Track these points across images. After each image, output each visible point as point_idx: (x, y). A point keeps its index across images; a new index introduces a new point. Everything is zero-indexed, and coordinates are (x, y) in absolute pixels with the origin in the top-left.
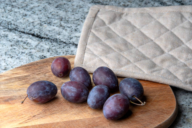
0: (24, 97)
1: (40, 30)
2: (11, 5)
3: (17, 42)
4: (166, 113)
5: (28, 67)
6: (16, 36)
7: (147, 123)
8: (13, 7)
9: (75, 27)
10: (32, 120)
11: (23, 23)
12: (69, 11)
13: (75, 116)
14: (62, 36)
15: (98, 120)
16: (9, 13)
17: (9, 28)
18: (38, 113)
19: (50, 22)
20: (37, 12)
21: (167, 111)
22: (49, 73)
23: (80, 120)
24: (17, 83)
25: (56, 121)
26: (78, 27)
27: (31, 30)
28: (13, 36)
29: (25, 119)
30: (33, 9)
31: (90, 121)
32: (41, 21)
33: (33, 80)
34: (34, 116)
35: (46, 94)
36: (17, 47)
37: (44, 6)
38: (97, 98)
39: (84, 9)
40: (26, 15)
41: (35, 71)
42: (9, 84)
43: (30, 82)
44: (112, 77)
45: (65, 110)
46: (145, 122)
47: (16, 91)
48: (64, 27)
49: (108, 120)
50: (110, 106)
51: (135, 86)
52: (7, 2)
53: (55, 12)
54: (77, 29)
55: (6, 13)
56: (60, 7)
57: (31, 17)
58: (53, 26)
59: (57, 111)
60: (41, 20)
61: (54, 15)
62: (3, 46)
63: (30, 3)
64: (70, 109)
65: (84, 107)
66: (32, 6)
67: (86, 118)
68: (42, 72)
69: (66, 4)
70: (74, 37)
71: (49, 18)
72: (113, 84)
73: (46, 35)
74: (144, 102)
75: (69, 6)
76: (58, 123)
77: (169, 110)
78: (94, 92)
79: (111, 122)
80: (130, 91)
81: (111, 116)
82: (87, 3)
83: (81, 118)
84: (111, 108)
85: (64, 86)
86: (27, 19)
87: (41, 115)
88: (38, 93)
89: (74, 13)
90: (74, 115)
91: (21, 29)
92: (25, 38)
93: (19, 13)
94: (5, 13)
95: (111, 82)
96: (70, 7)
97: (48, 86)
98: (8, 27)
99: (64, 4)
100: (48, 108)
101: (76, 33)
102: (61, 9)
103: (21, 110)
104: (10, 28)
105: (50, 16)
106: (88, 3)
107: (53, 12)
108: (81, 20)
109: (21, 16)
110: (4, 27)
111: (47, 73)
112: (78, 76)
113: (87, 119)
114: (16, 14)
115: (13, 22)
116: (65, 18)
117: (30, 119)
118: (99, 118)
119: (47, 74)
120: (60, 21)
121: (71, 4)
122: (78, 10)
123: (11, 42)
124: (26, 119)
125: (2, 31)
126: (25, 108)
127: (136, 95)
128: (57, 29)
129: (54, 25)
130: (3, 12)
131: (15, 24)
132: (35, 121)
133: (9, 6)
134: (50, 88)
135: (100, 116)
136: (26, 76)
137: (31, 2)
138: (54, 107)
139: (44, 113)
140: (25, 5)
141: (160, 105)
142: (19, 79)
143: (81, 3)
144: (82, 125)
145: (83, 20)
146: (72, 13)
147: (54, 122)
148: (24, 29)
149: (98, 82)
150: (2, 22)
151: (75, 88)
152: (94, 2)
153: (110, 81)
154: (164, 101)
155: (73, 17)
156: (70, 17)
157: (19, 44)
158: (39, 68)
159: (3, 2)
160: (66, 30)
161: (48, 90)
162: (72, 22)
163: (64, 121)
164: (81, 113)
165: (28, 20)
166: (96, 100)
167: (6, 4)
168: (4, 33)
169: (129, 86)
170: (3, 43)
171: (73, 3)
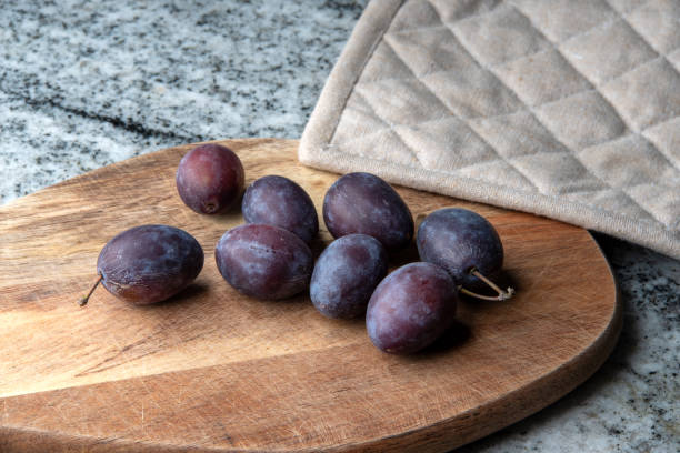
0: (86, 285)
1: (141, 104)
2: (37, 16)
3: (59, 147)
4: (583, 325)
5: (94, 182)
6: (56, 125)
7: (519, 361)
8: (45, 23)
9: (267, 93)
10: (120, 362)
11: (80, 80)
12: (245, 37)
13: (268, 344)
14: (220, 125)
15: (352, 357)
16: (29, 42)
17: (29, 98)
18: (139, 337)
19: (178, 75)
20: (131, 40)
21: (587, 318)
22: (169, 201)
23: (286, 357)
24: (58, 238)
25: (203, 364)
26: (279, 94)
27: (107, 106)
28: (43, 125)
29: (96, 358)
30: (116, 29)
31: (324, 361)
32: (143, 72)
33: (113, 226)
34: (127, 348)
35: (165, 269)
36: (58, 165)
37: (157, 17)
38: (344, 279)
39: (297, 29)
40: (90, 51)
41: (120, 195)
42: (33, 244)
43: (106, 234)
44: (392, 209)
45: (232, 323)
46: (512, 358)
47: (56, 264)
48: (229, 94)
49: (386, 355)
50: (394, 306)
51: (474, 236)
52: (23, 4)
53: (193, 40)
54: (275, 100)
55: (18, 45)
56: (211, 22)
57: (110, 57)
58: (190, 90)
59: (204, 328)
60: (144, 67)
61: (190, 51)
62: (8, 163)
63: (105, 7)
64: (249, 321)
65: (298, 313)
66: (112, 17)
67: (306, 349)
68: (142, 198)
69: (235, 10)
70: (265, 129)
71: (172, 61)
72: (397, 233)
73: (161, 123)
74: (509, 289)
75: (244, 18)
76: (211, 369)
77: (592, 315)
78: (335, 260)
79: (396, 362)
80: (457, 254)
81: (395, 340)
82: (311, 7)
83: (291, 351)
84: (397, 313)
85: (227, 241)
86: (95, 64)
87: (149, 345)
88: (139, 268)
89: (263, 44)
90: (264, 341)
91: (72, 101)
92: (87, 132)
93: (67, 43)
94: (14, 44)
95: (388, 225)
96: (248, 21)
97: (170, 243)
98: (25, 95)
99: (229, 12)
100: (174, 320)
101: (269, 114)
102: (218, 30)
103: (80, 330)
104: (33, 96)
105: (177, 54)
106: (315, 9)
107: (186, 38)
108: (288, 68)
109: (72, 56)
110: (12, 93)
111: (163, 202)
112: (273, 206)
113: (313, 352)
114: (54, 46)
115: (43, 77)
116: (231, 61)
117: (112, 359)
118: (354, 347)
119: (161, 206)
120: (213, 72)
121: (254, 12)
122: (276, 33)
123: (37, 146)
124: (101, 359)
125: (5, 108)
126: (92, 323)
127: (478, 267)
128: (202, 100)
129: (190, 85)
130: (8, 41)
131: (53, 82)
132: (130, 364)
133: (31, 19)
134: (180, 248)
135: (355, 342)
136: (88, 214)
137: (108, 4)
138: (195, 317)
139: (161, 336)
140: (88, 14)
141: (561, 299)
142: (66, 223)
143: (289, 9)
144: (295, 374)
145: (297, 70)
146: (257, 45)
147: (198, 366)
148: (83, 100)
149: (344, 226)
150: (5, 75)
151: (265, 249)
152: (336, 4)
153: (386, 222)
154: (574, 284)
155: (258, 58)
156: (250, 58)
157: (65, 155)
158: (130, 185)
159: (8, 6)
160: (234, 104)
161: (173, 258)
162: (257, 75)
163: (233, 364)
164: (288, 334)
165: (97, 70)
166: (341, 286)
167: (18, 11)
168: (10, 115)
169: (453, 237)
170: (9, 151)
171: (259, 7)
